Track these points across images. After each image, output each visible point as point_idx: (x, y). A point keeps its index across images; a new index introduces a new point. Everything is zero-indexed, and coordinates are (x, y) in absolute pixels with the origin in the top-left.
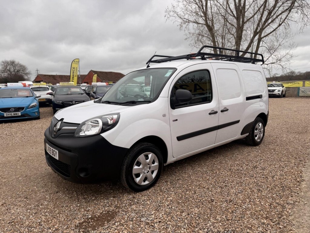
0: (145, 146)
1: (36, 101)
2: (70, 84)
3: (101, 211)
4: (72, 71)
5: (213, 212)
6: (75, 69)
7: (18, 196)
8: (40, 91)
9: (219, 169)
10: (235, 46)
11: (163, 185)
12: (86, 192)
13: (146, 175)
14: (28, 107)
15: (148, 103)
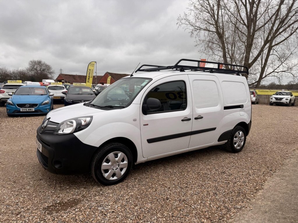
0: (115, 146)
1: (49, 99)
2: (82, 84)
3: (69, 199)
4: (88, 72)
5: (163, 208)
6: (91, 71)
7: (8, 180)
8: (56, 89)
9: (188, 172)
10: (244, 53)
11: (131, 182)
12: (64, 182)
13: (115, 171)
14: (41, 104)
15: (121, 109)
